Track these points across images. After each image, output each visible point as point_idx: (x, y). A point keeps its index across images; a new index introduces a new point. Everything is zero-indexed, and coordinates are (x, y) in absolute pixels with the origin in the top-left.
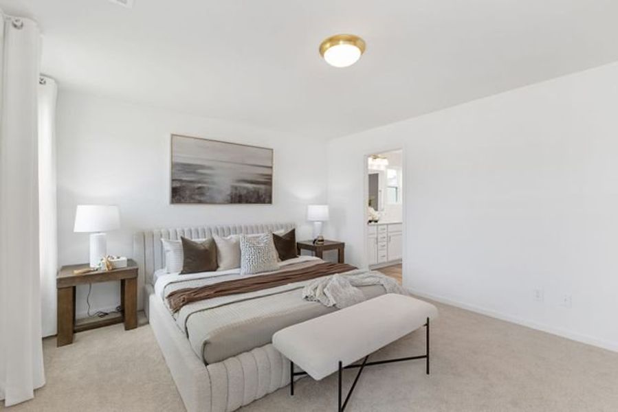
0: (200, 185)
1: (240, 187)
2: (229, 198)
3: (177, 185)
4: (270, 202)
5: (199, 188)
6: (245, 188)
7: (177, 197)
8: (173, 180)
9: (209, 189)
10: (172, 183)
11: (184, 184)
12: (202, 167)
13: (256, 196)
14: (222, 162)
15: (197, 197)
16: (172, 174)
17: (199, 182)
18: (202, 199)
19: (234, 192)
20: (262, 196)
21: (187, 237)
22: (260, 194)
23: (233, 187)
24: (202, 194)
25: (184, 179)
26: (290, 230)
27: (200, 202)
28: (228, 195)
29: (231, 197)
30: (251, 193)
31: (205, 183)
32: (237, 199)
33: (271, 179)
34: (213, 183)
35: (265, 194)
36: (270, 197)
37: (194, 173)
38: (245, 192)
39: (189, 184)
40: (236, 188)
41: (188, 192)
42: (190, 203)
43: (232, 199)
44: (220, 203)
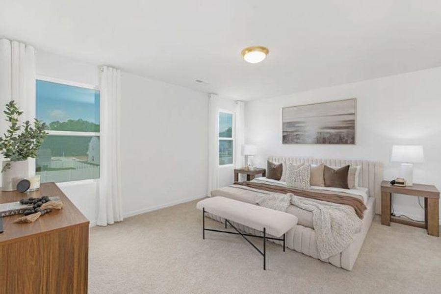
0: (297, 133)
1: (324, 132)
2: (316, 140)
3: (285, 134)
4: (353, 143)
5: (297, 135)
6: (328, 133)
7: (285, 141)
8: (283, 132)
9: (302, 135)
10: (283, 134)
11: (288, 133)
12: (298, 122)
13: (338, 138)
14: (311, 117)
15: (295, 140)
16: (283, 128)
17: (296, 132)
18: (298, 141)
19: (319, 136)
20: (344, 138)
21: (270, 161)
22: (342, 136)
23: (318, 133)
24: (298, 139)
25: (288, 130)
26: (343, 165)
27: (297, 143)
28: (315, 138)
29: (318, 139)
30: (334, 137)
31: (299, 132)
32: (322, 141)
33: (354, 124)
34: (305, 131)
35: (347, 136)
36: (353, 138)
37: (294, 126)
38: (328, 136)
39: (291, 133)
40: (321, 133)
41: (290, 138)
42: (291, 143)
43: (318, 141)
44: (309, 144)
